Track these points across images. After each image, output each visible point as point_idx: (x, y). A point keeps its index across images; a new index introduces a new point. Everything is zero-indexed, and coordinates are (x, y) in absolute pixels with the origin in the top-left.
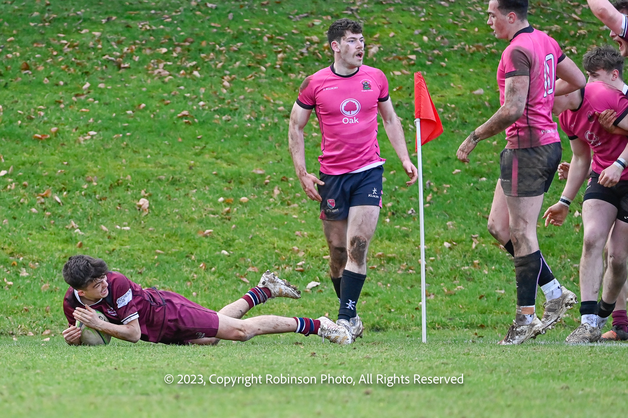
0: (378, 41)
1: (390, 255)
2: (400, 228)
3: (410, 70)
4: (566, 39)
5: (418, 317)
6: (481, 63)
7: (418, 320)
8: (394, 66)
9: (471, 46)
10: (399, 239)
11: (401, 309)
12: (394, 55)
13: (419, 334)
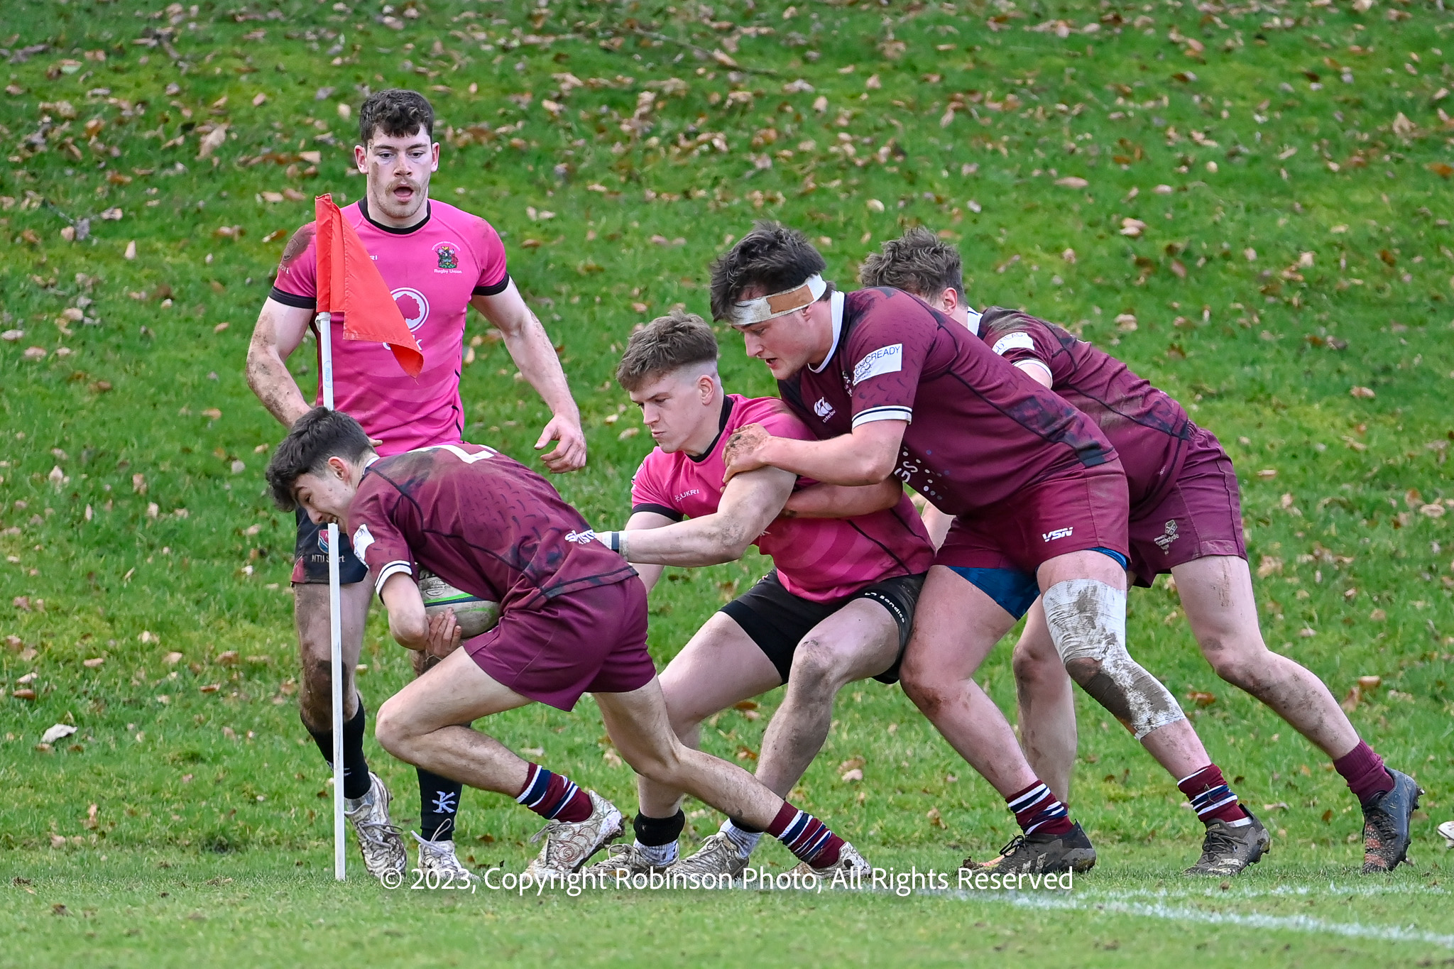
0: (223, 114)
1: (254, 659)
2: (280, 590)
3: (305, 189)
4: (700, 114)
5: (325, 816)
6: (484, 173)
7: (325, 823)
8: (266, 180)
9: (459, 131)
10: (277, 619)
11: (281, 796)
12: (265, 150)
13: (327, 859)
